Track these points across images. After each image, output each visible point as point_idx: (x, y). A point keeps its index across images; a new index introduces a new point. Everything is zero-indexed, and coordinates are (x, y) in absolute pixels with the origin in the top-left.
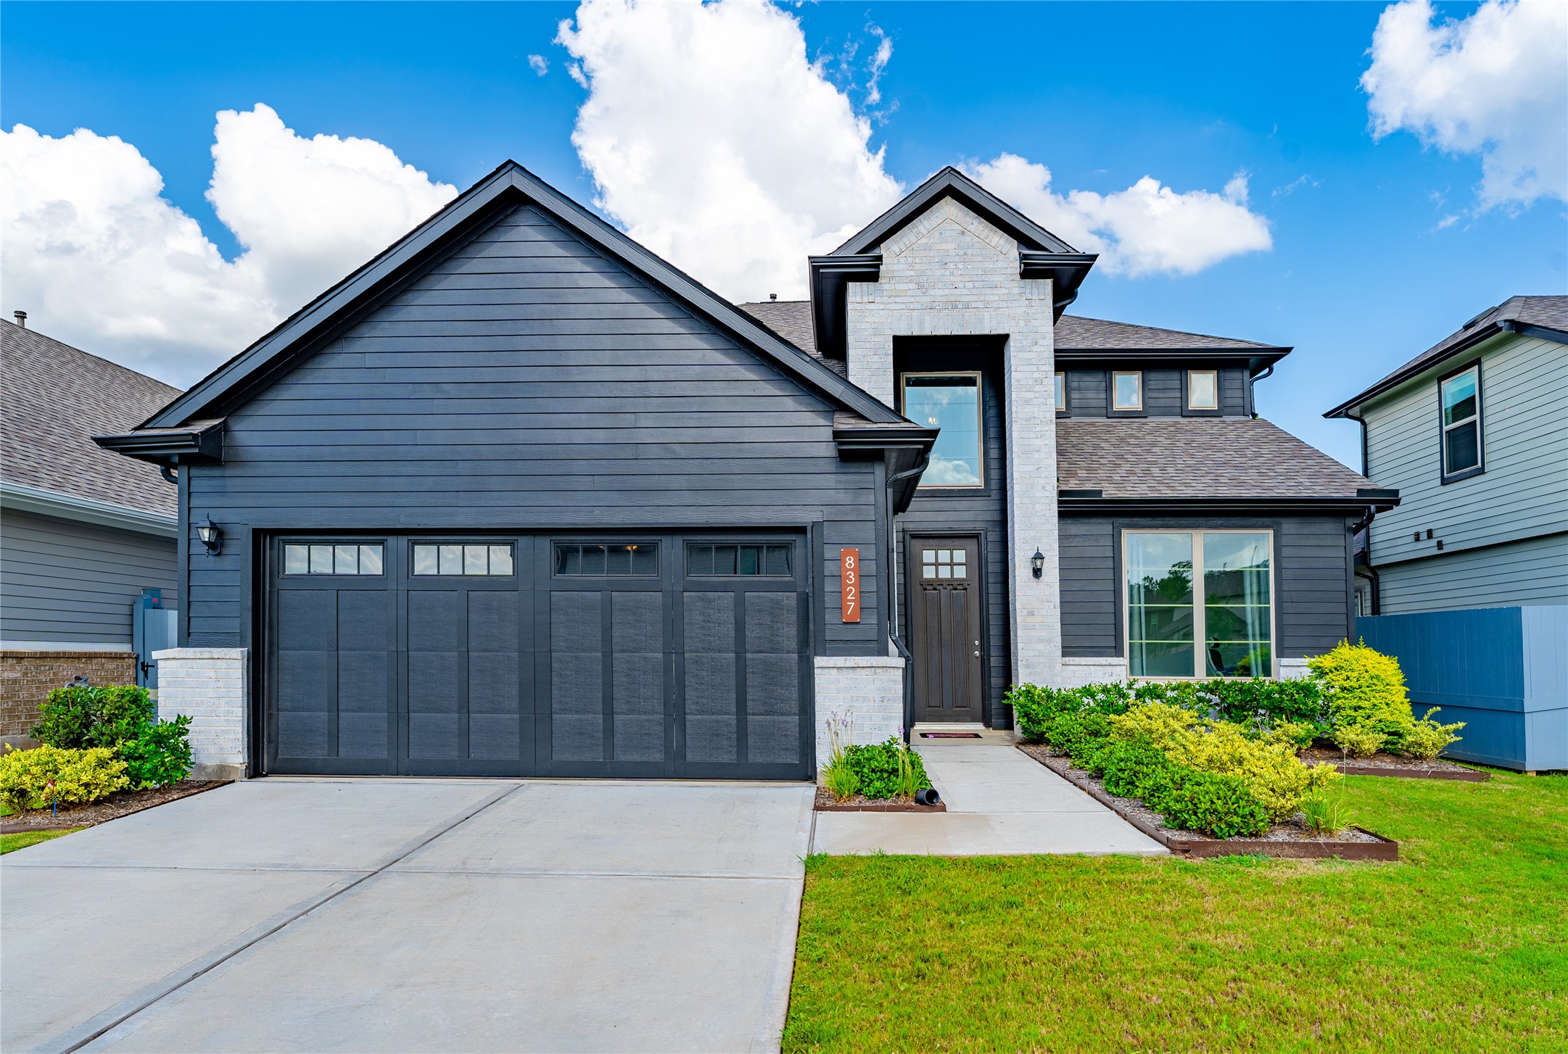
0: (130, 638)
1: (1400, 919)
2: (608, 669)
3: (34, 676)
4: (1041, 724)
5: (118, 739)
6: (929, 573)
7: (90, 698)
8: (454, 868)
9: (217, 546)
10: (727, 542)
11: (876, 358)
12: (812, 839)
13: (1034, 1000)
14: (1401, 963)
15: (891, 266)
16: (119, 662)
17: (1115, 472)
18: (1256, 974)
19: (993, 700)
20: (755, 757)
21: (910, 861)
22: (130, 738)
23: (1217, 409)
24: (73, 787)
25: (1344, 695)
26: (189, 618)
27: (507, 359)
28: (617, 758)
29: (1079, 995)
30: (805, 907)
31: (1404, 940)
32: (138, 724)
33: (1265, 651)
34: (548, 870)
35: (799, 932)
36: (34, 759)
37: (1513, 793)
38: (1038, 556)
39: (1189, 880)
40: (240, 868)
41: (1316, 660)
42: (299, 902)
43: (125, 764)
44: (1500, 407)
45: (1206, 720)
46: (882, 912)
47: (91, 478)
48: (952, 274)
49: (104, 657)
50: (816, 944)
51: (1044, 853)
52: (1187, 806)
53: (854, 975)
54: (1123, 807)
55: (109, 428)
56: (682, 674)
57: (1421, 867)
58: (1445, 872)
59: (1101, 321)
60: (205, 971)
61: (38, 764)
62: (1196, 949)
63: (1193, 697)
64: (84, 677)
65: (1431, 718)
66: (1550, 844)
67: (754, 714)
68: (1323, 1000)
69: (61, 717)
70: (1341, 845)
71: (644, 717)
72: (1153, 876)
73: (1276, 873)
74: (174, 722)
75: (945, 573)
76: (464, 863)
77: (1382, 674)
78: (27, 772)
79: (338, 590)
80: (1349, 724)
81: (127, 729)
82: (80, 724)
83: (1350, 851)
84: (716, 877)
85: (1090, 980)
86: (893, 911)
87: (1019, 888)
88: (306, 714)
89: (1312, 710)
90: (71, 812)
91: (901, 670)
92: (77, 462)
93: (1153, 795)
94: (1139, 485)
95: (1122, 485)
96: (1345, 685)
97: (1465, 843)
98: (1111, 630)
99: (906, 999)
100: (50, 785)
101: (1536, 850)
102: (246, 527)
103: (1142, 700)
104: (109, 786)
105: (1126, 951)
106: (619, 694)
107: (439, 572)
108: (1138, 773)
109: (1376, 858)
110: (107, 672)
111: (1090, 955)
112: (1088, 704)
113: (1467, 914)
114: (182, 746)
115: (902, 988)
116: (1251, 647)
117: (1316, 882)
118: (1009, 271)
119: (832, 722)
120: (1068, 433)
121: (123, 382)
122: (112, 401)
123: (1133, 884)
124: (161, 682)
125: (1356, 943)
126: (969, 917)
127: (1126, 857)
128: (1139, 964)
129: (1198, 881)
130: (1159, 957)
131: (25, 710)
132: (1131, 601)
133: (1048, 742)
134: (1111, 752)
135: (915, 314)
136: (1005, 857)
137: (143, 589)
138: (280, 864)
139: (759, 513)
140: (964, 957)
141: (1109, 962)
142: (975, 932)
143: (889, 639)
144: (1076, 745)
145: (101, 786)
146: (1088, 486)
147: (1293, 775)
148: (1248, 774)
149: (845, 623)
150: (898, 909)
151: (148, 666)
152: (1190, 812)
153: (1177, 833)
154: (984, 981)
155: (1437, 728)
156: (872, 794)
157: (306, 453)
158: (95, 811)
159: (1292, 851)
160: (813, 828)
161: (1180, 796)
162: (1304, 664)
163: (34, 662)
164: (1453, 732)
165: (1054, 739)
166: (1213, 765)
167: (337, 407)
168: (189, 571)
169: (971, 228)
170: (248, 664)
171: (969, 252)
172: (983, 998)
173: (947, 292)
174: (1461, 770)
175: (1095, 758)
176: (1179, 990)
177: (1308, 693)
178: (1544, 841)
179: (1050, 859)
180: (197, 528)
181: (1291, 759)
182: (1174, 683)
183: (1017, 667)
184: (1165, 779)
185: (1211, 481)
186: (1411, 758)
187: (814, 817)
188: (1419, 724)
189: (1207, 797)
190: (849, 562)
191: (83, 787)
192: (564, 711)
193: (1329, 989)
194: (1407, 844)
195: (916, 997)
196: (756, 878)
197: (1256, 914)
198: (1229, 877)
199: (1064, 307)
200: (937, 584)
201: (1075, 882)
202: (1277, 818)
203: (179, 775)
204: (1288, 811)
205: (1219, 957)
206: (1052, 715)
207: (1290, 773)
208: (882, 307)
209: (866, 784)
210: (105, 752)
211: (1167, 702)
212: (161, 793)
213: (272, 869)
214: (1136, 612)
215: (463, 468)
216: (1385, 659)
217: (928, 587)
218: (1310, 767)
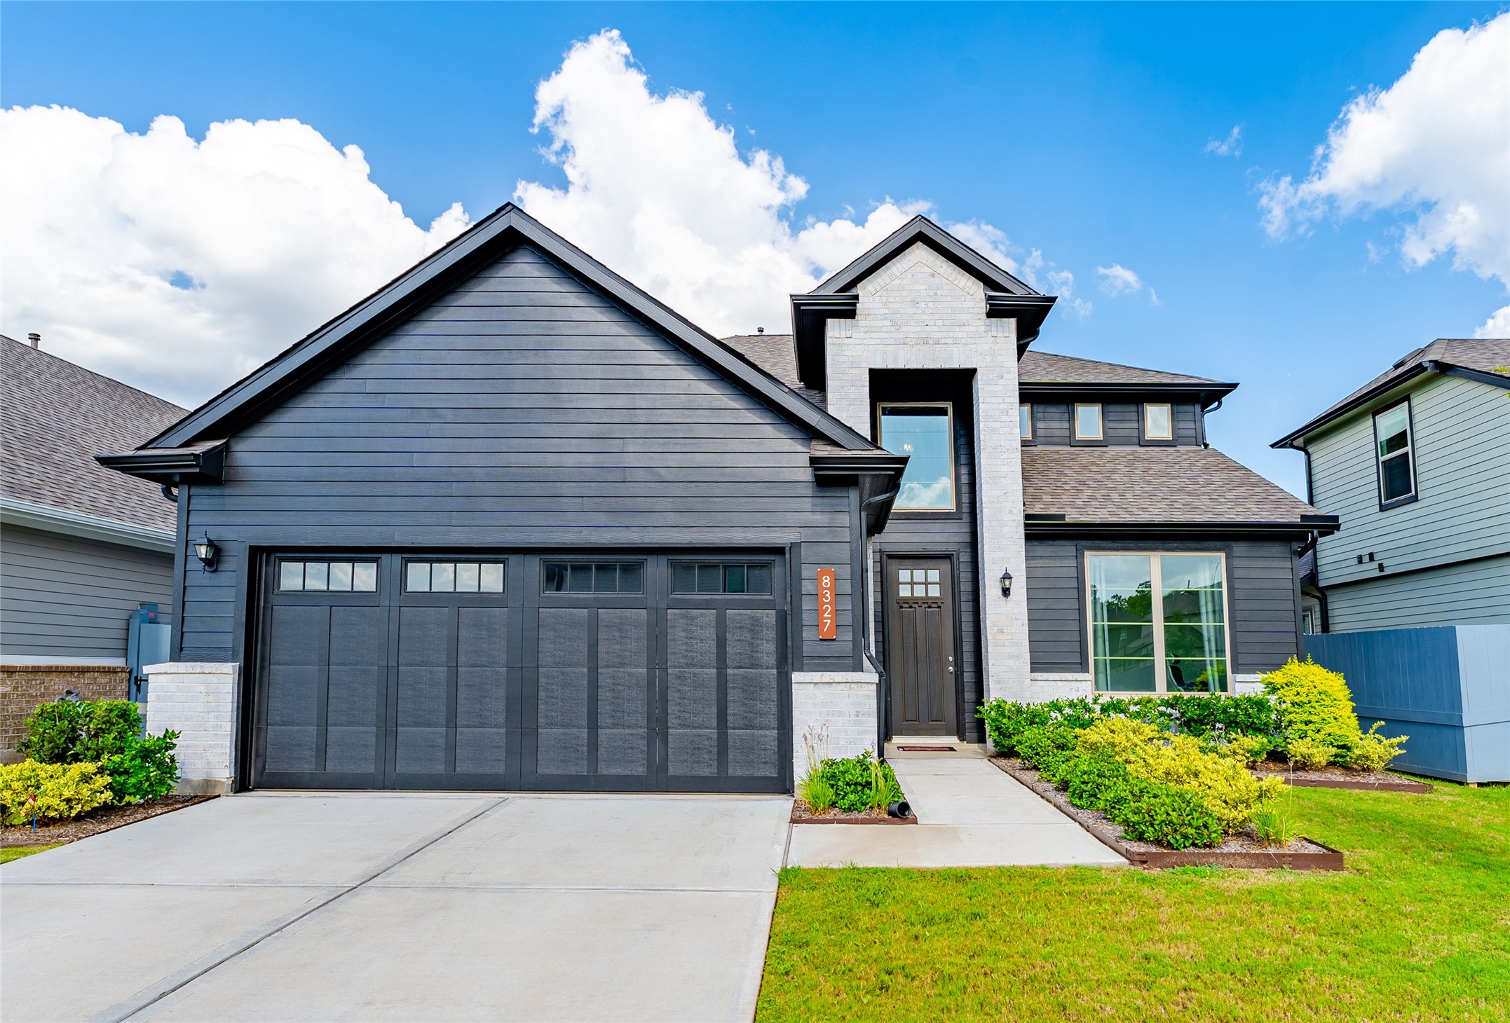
0: (125, 652)
1: (1344, 927)
2: (593, 684)
3: (24, 690)
4: (1011, 738)
5: (103, 753)
6: (905, 592)
7: (78, 713)
8: (433, 883)
9: (214, 562)
10: (709, 561)
11: (853, 389)
12: (787, 852)
13: (992, 1011)
14: (1343, 971)
15: (867, 304)
16: (112, 676)
17: (1077, 497)
18: (1205, 983)
19: (966, 714)
20: (735, 771)
21: (880, 873)
22: (116, 753)
23: (1171, 439)
24: (55, 802)
25: (1295, 710)
26: (182, 633)
27: (502, 386)
28: (601, 772)
29: (1035, 1006)
30: (776, 920)
31: (1347, 949)
32: (125, 738)
33: (1221, 667)
34: (526, 884)
35: (768, 945)
36: (16, 774)
37: (1454, 805)
38: (1007, 577)
39: (1145, 890)
40: (218, 884)
41: (1268, 676)
42: (275, 918)
43: (109, 779)
44: (1430, 439)
45: (1167, 734)
46: (851, 924)
47: (94, 496)
48: (923, 312)
49: (97, 672)
50: (784, 956)
51: (1009, 864)
52: (1144, 818)
53: (819, 988)
54: (1086, 818)
55: (116, 446)
56: (664, 689)
57: (1365, 877)
58: (1387, 881)
59: (1064, 357)
60: (173, 991)
61: (20, 780)
62: (1150, 959)
63: (1155, 711)
64: (76, 691)
65: (1377, 731)
66: (1486, 854)
67: (734, 728)
68: (1269, 1009)
69: (47, 731)
70: (1290, 855)
71: (628, 731)
72: (1112, 887)
73: (1228, 884)
74: (162, 737)
75: (920, 592)
76: (443, 878)
77: (1329, 690)
78: (8, 787)
79: (331, 606)
80: (1300, 738)
81: (113, 744)
82: (67, 738)
83: (1299, 861)
84: (692, 891)
85: (1047, 991)
86: (861, 924)
87: (984, 899)
88: (295, 728)
89: (1265, 724)
90: (51, 828)
91: (875, 686)
92: (81, 480)
93: (1114, 807)
94: (1100, 510)
95: (1084, 510)
96: (1296, 700)
97: (1406, 853)
98: (1077, 647)
99: (869, 1012)
100: (30, 800)
101: (1473, 860)
102: (244, 544)
103: (1107, 714)
104: (91, 801)
105: (1083, 961)
106: (604, 708)
107: (431, 589)
108: (1101, 786)
109: (1323, 868)
110: (99, 686)
111: (1048, 965)
112: (1056, 718)
113: (1407, 923)
114: (169, 761)
115: (865, 1001)
116: (1208, 663)
117: (1265, 892)
118: (976, 311)
119: (809, 736)
120: (1034, 460)
121: (133, 403)
122: (120, 421)
123: (1092, 895)
124: (151, 696)
125: (1301, 952)
126: (935, 928)
127: (1087, 868)
128: (1094, 975)
129: (1154, 891)
130: (1115, 967)
131: (13, 725)
132: (1095, 620)
133: (1017, 755)
134: (1075, 765)
135: (890, 348)
136: (971, 869)
137: (140, 604)
138: (259, 880)
139: (740, 534)
140: (928, 967)
141: (1065, 973)
142: (939, 944)
143: (864, 655)
144: (1044, 758)
145: (83, 801)
146: (1053, 511)
147: (1244, 787)
148: (1203, 787)
149: (821, 640)
150: (865, 921)
151: (141, 680)
152: (1148, 824)
153: (1136, 844)
154: (944, 993)
155: (1382, 742)
156: (847, 807)
157: (306, 473)
158: (76, 827)
159: (1243, 862)
160: (788, 841)
161: (1138, 808)
162: (1258, 680)
163: (25, 677)
164: (1397, 746)
165: (1024, 753)
166: (1170, 778)
167: (336, 429)
168: (185, 587)
169: (941, 271)
170: (239, 678)
171: (939, 292)
172: (943, 1009)
173: (919, 329)
174: (1406, 782)
175: (1061, 770)
176: (1132, 1000)
177: (1261, 708)
178: (1481, 851)
179: (1015, 871)
180: (195, 545)
181: (1242, 772)
182: (1136, 699)
183: (989, 682)
184: (1125, 791)
185: (1166, 507)
186: (1360, 771)
187: (790, 830)
188: (1366, 738)
189: (1163, 809)
190: (825, 581)
191: (65, 803)
192: (550, 725)
193: (1274, 998)
194: (1352, 854)
195: (878, 1009)
196: (730, 891)
197: (1209, 924)
198: (1184, 887)
199: (1028, 343)
200: (912, 602)
201: (1038, 893)
202: (1231, 830)
203: (163, 789)
204: (1240, 823)
205: (1172, 967)
206: (1021, 729)
207: (1241, 785)
208: (859, 341)
209: (841, 796)
210: (90, 767)
211: (1131, 716)
212: (145, 809)
213: (251, 885)
214: (1100, 628)
215: (456, 489)
216: (1332, 675)
217: (904, 605)
218: (1260, 779)
